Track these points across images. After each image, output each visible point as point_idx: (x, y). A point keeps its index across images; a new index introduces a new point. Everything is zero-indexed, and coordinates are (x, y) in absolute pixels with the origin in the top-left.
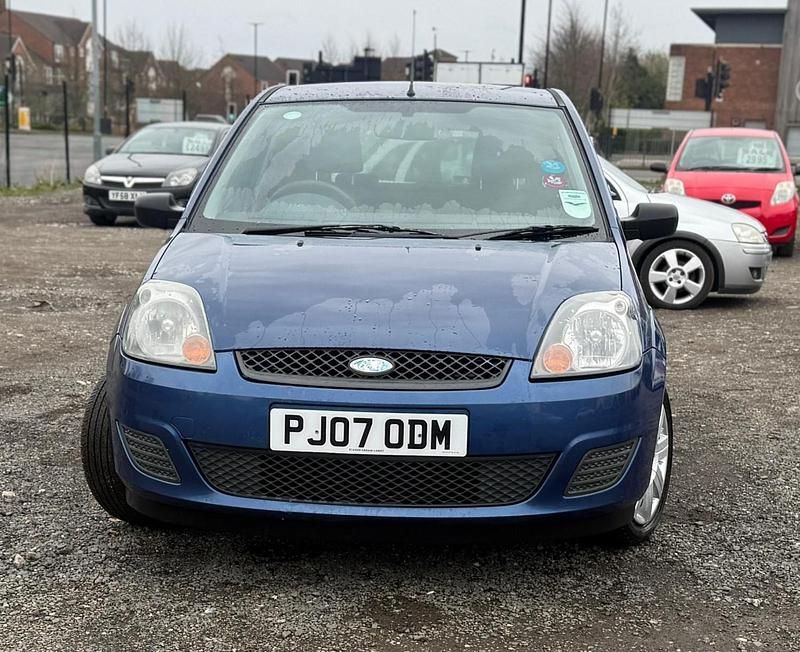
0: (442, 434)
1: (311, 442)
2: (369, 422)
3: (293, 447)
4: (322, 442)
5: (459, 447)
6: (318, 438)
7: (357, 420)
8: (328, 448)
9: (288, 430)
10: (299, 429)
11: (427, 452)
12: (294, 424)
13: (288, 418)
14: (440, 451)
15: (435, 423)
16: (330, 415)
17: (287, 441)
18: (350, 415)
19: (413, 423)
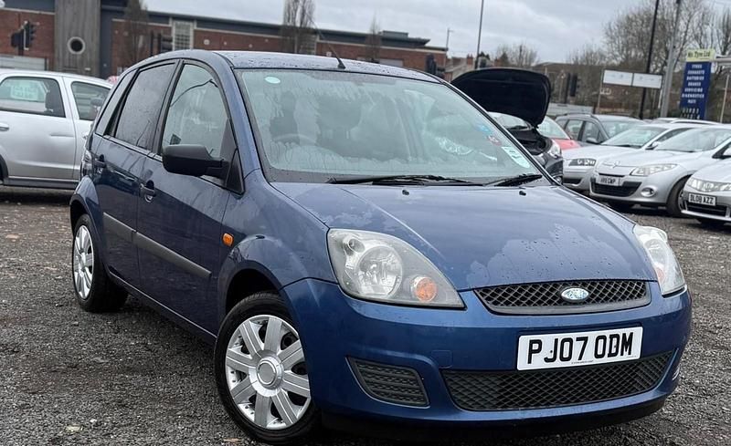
0: (627, 343)
1: (547, 360)
2: (585, 339)
3: (534, 366)
4: (553, 360)
5: (636, 353)
6: (551, 356)
7: (578, 339)
8: (558, 364)
9: (531, 352)
10: (538, 351)
11: (618, 358)
12: (535, 347)
13: (532, 342)
14: (626, 357)
15: (624, 335)
16: (561, 336)
17: (530, 362)
18: (574, 336)
19: (612, 337)
